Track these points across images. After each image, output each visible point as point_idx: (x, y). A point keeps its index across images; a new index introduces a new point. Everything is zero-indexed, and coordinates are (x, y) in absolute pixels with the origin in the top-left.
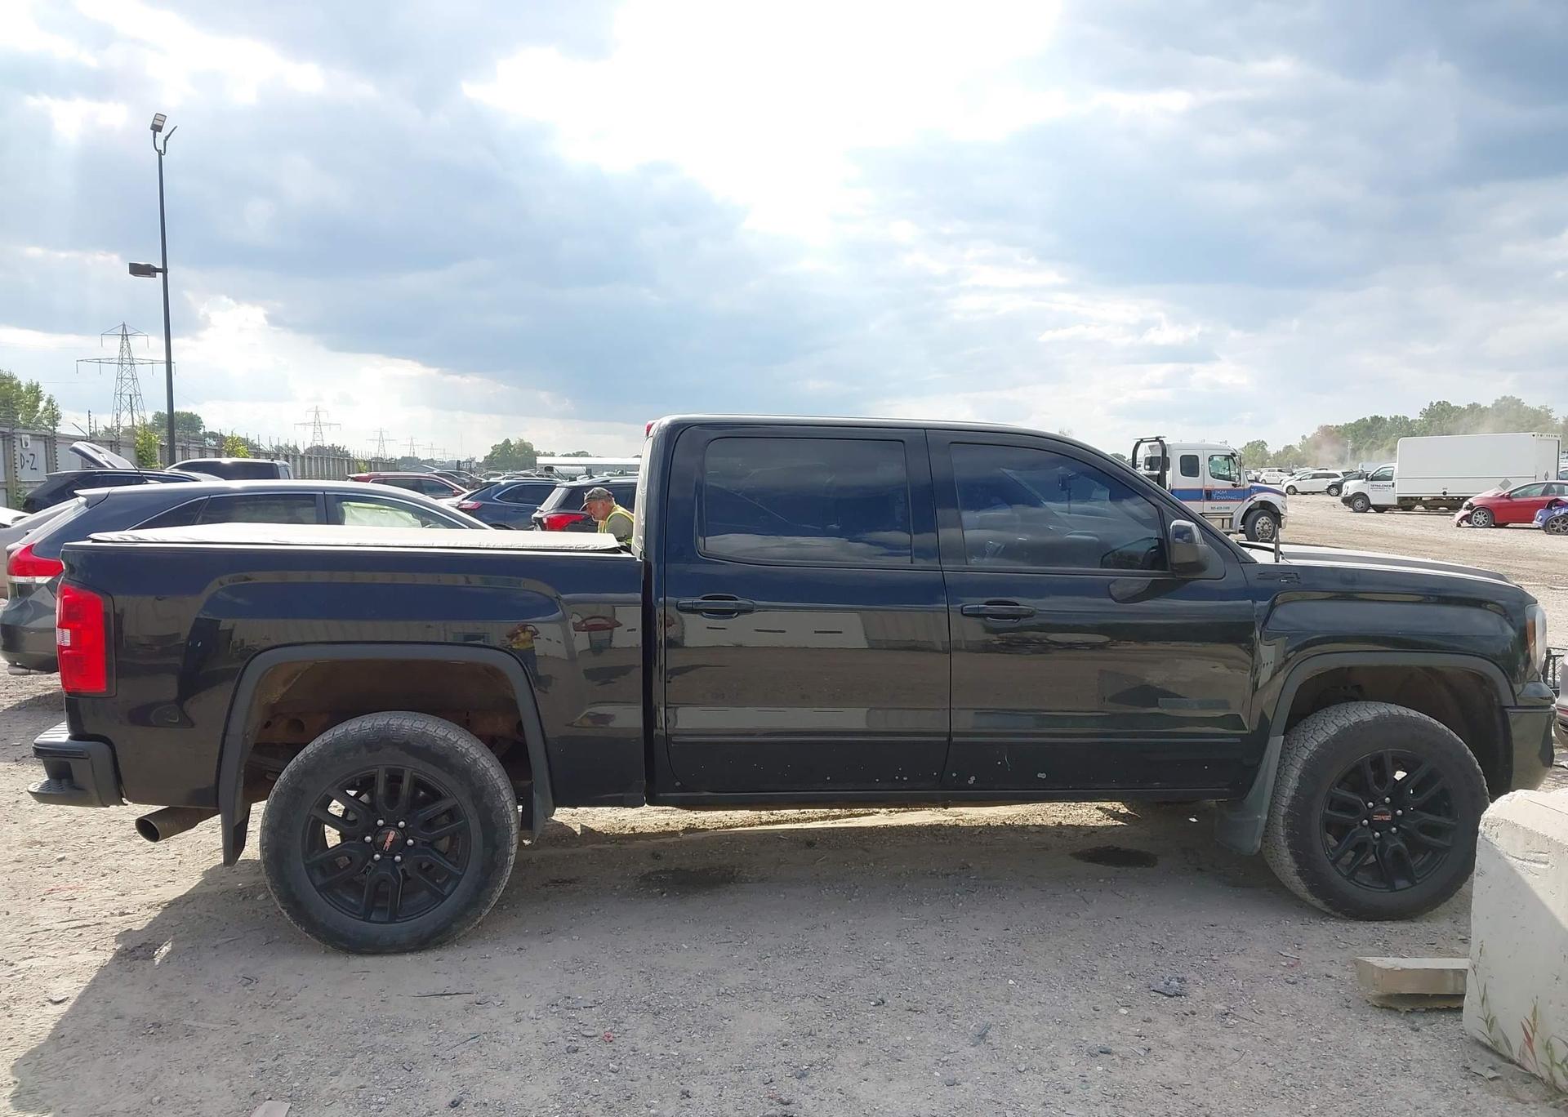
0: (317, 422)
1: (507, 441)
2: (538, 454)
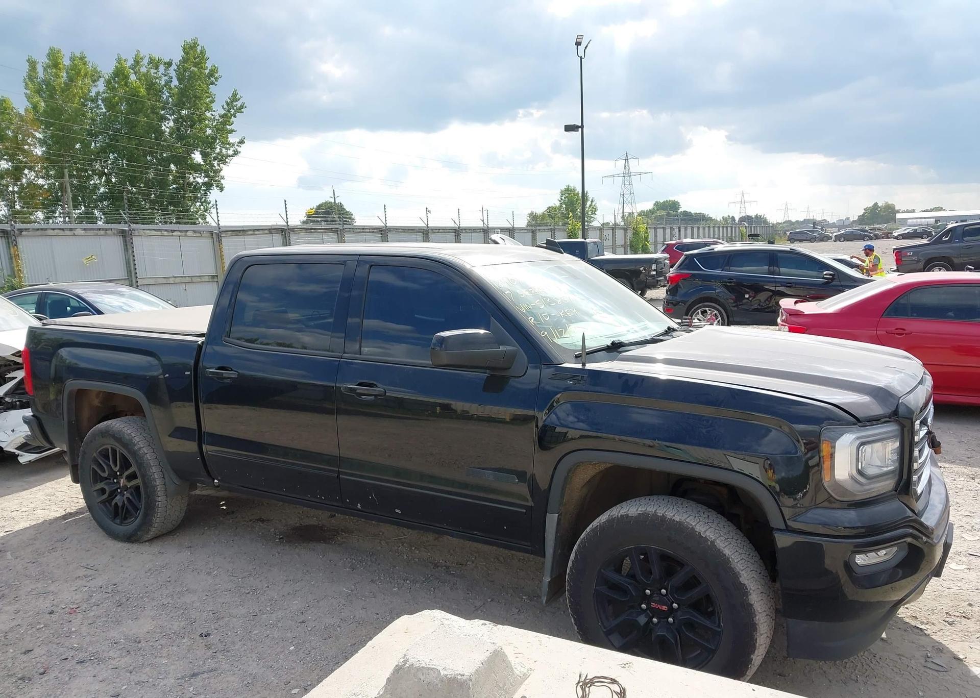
0: (743, 200)
1: (876, 204)
2: (898, 212)
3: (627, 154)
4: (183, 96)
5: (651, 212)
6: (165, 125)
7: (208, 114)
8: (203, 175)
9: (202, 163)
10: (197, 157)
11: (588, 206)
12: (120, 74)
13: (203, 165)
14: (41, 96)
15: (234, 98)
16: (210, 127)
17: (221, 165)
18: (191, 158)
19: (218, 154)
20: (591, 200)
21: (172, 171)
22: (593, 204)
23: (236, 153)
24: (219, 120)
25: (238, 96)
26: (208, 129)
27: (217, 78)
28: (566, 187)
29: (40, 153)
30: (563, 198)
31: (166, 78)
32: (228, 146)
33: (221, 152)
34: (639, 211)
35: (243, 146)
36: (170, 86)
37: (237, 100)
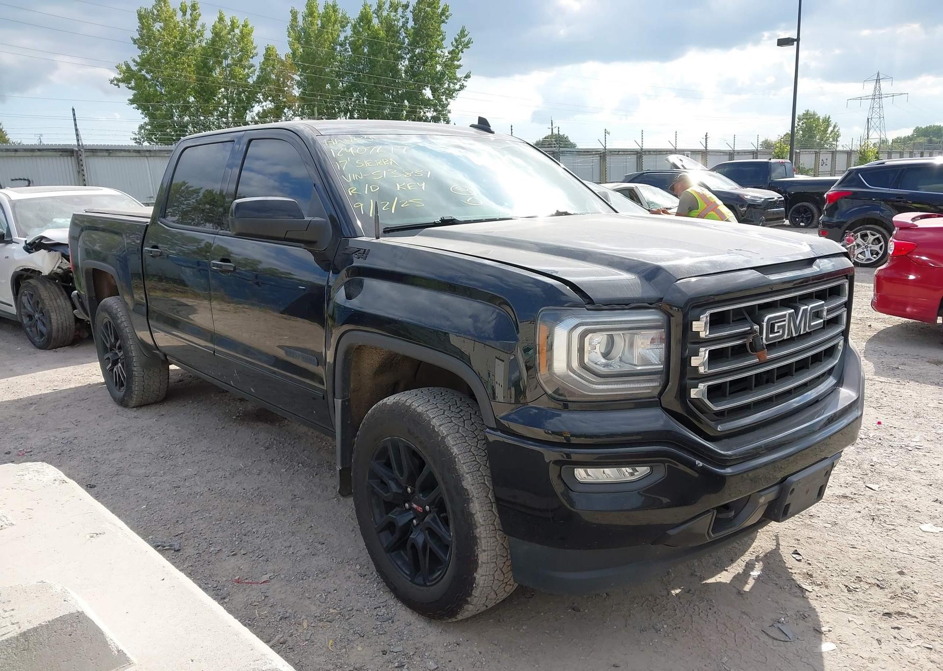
3: (878, 73)
4: (417, 36)
5: (909, 139)
6: (401, 64)
7: (439, 52)
8: (432, 109)
9: (432, 98)
10: (428, 93)
11: (829, 131)
12: (364, 18)
13: (432, 100)
14: (299, 42)
15: (463, 34)
16: (440, 64)
17: (449, 100)
18: (422, 94)
19: (447, 89)
20: (833, 125)
21: (406, 106)
22: (836, 129)
23: (462, 87)
24: (448, 56)
25: (466, 33)
26: (438, 66)
27: (447, 16)
28: (804, 112)
29: (297, 95)
30: (800, 124)
31: (404, 20)
32: (455, 81)
33: (449, 86)
34: (895, 137)
35: (469, 80)
36: (407, 27)
37: (465, 36)
